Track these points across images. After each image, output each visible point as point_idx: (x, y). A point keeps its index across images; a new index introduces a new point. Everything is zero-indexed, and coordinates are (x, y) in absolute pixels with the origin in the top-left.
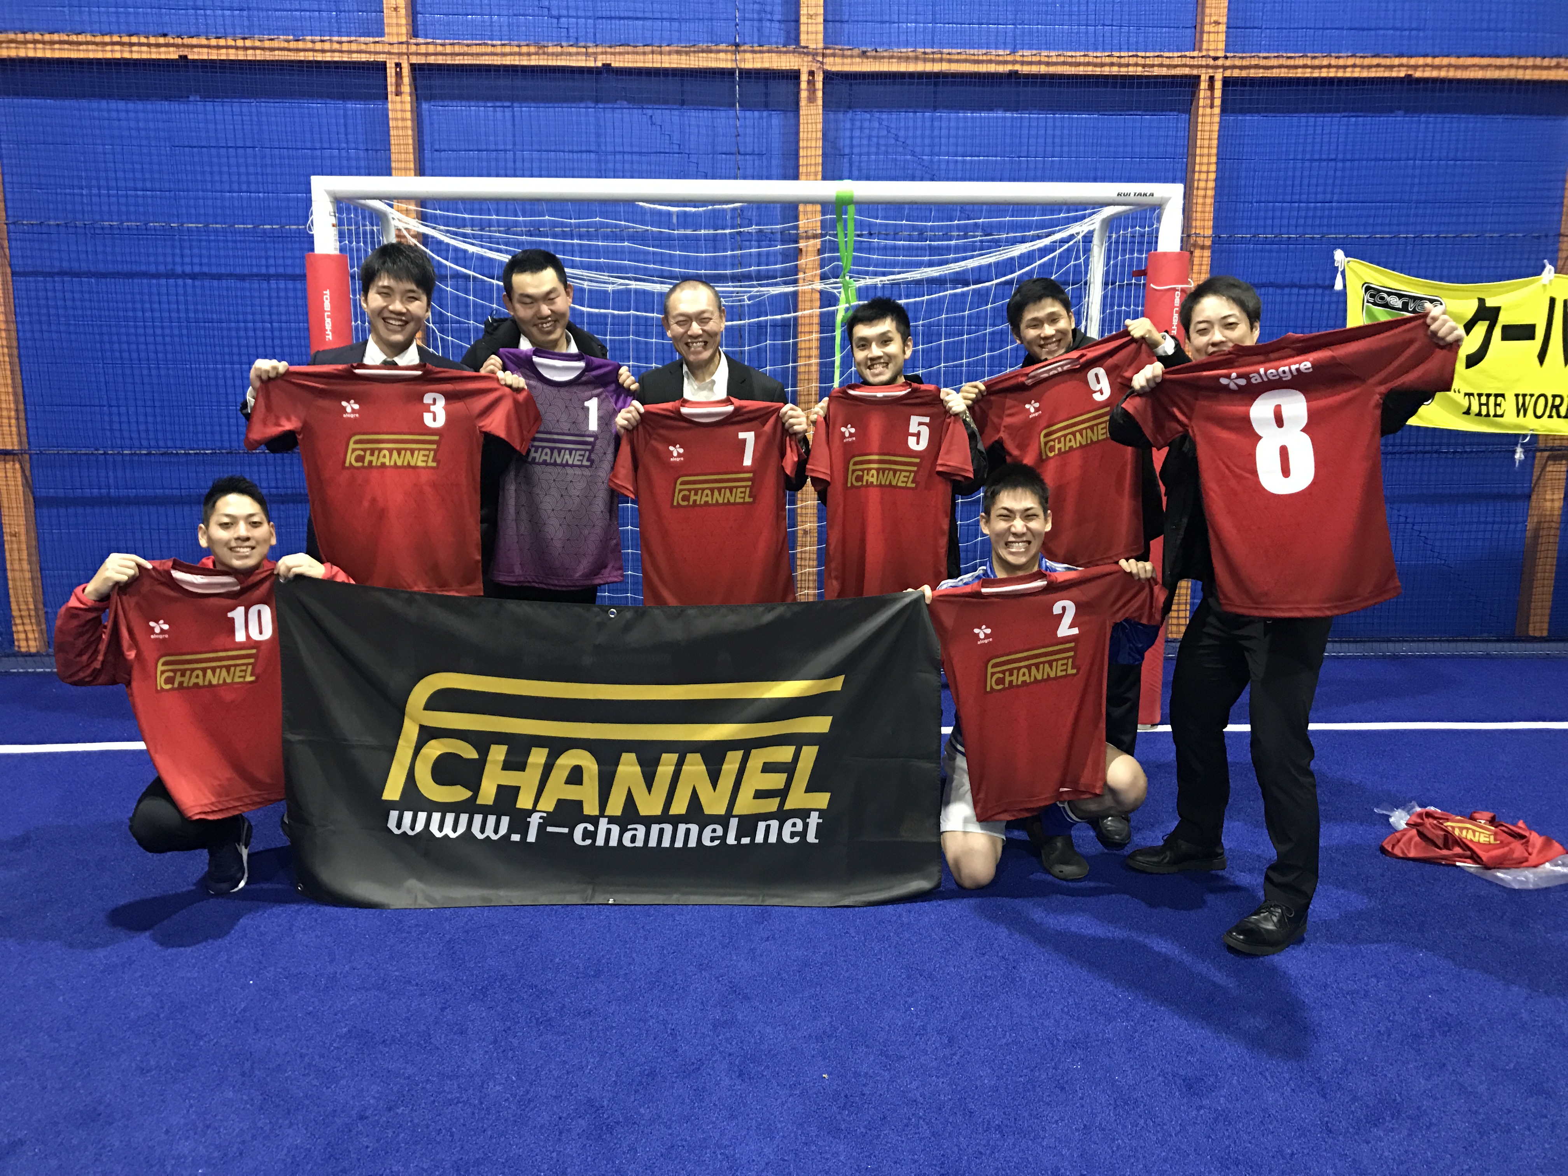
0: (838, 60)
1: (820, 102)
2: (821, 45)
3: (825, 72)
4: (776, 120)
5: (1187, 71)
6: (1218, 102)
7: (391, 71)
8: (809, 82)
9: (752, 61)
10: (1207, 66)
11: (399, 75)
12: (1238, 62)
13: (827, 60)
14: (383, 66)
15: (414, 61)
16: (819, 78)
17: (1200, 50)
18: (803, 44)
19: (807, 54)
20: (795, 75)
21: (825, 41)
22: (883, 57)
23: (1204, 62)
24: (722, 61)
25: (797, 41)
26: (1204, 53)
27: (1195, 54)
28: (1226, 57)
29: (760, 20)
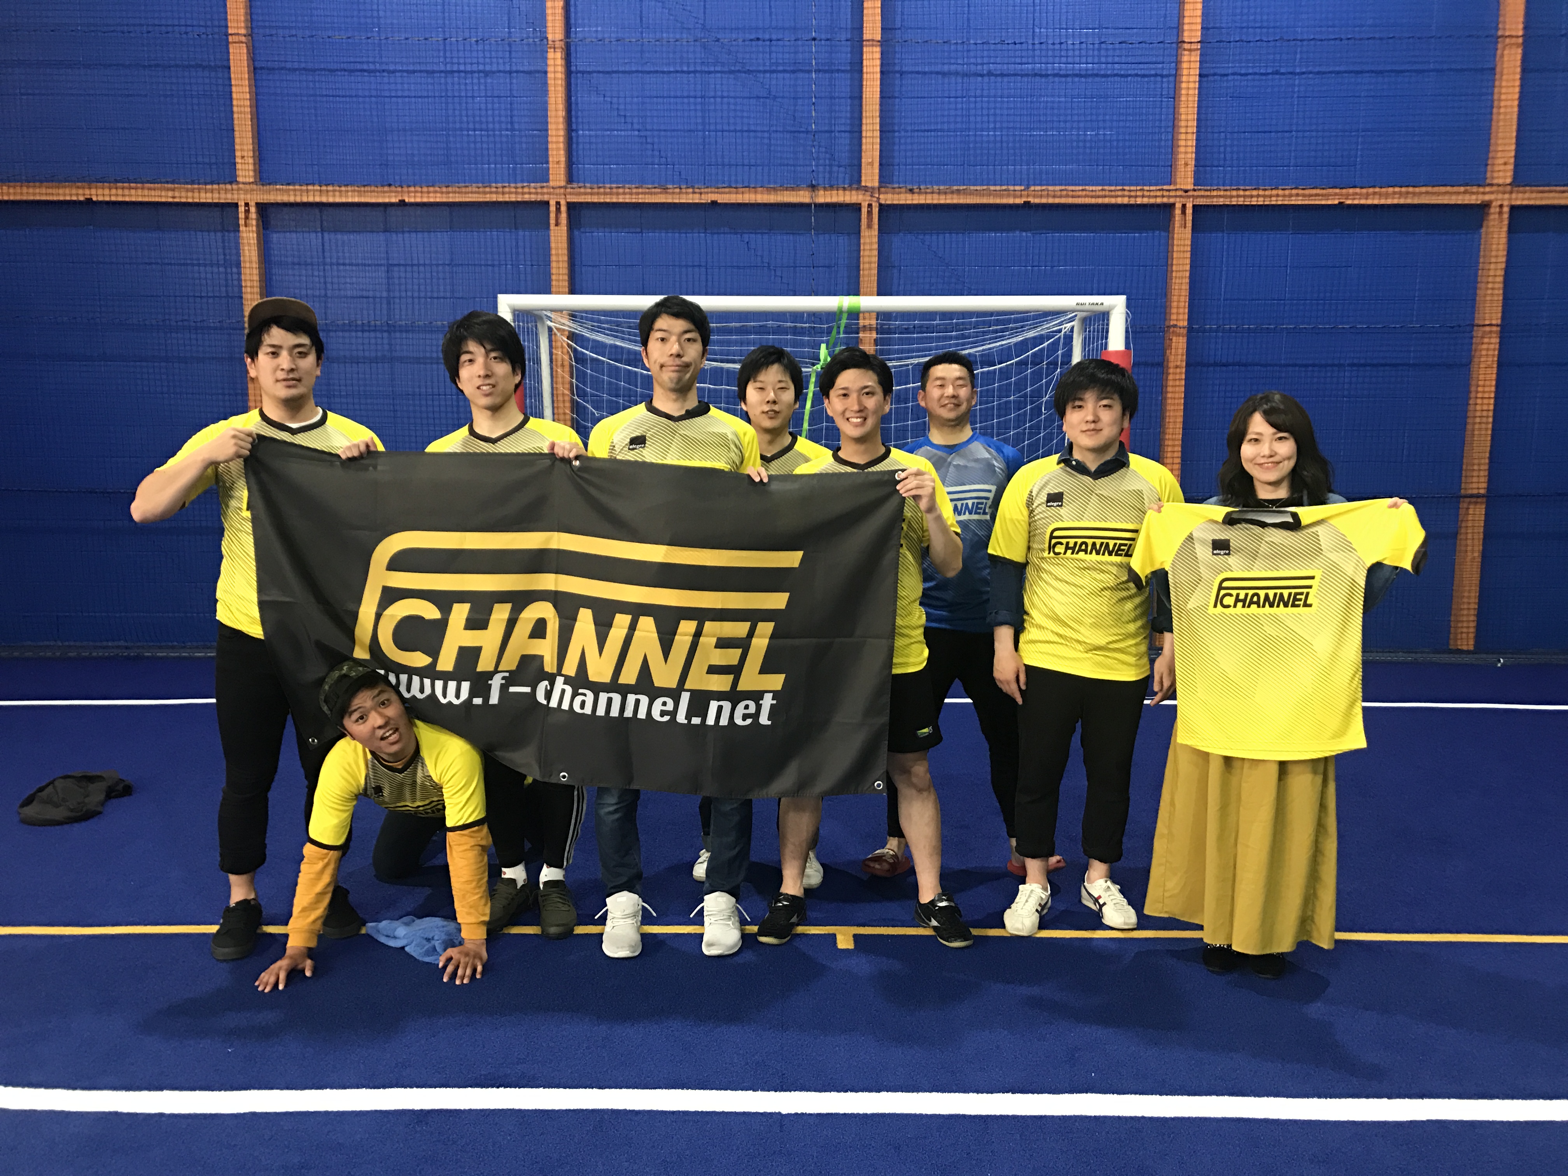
0: (890, 196)
1: (876, 227)
2: (876, 184)
3: (881, 205)
4: (843, 241)
5: (1165, 200)
6: (1189, 224)
7: (553, 208)
8: (868, 212)
9: (824, 197)
10: (1181, 196)
11: (558, 210)
12: (1202, 193)
13: (881, 196)
14: (547, 203)
15: (569, 200)
16: (876, 210)
17: (1175, 184)
18: (863, 184)
19: (866, 191)
20: (857, 207)
21: (880, 182)
22: (926, 193)
23: (1179, 193)
24: (802, 197)
25: (860, 181)
26: (1178, 187)
27: (1172, 187)
28: (1194, 190)
29: (831, 165)
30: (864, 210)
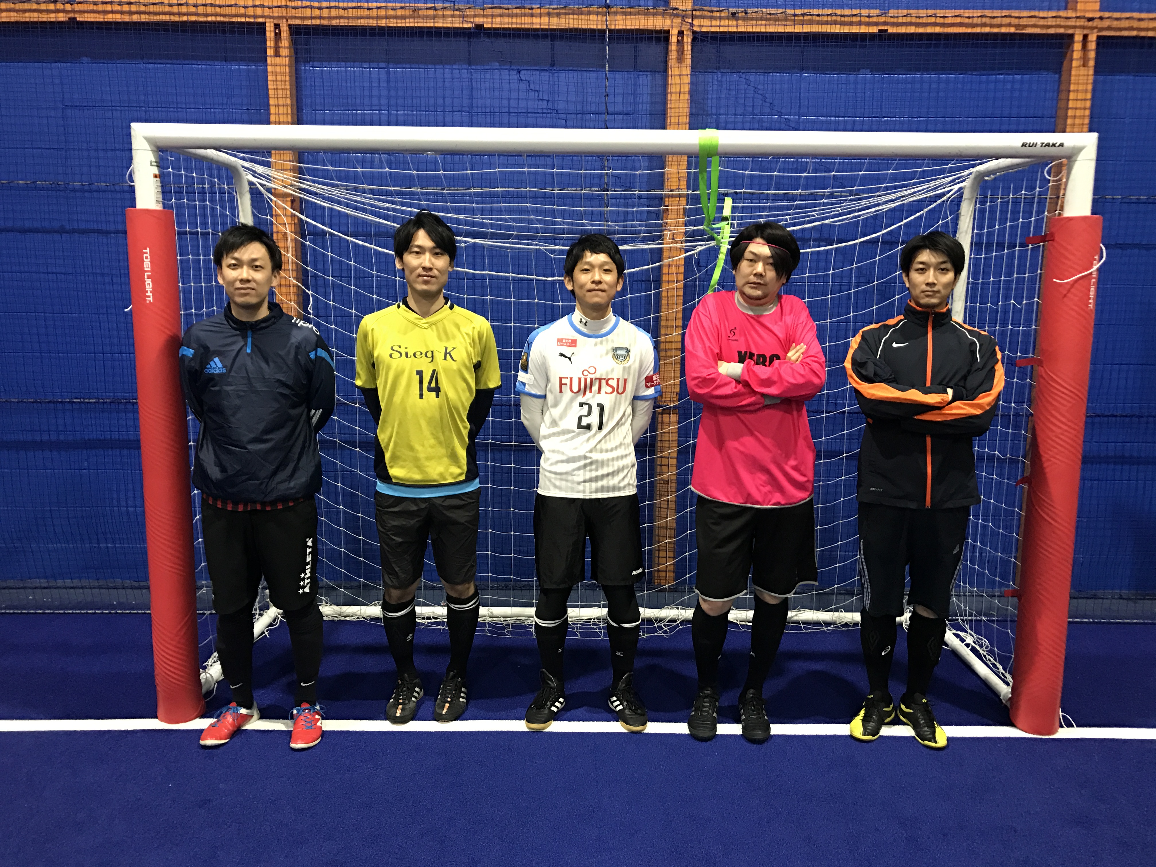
0: (706, 22)
1: (688, 62)
2: (689, 6)
3: (694, 32)
4: (645, 80)
5: (1062, 31)
6: (1091, 63)
7: (270, 34)
8: (678, 41)
9: (622, 22)
10: (1082, 26)
11: (278, 36)
12: (1111, 22)
13: (696, 22)
14: (262, 27)
15: (291, 24)
16: (688, 39)
17: (1075, 10)
18: (672, 5)
19: (677, 16)
20: (664, 37)
21: (694, 3)
22: (752, 19)
23: (1080, 22)
24: (593, 22)
25: (667, 2)
26: (1078, 13)
27: (1070, 14)
28: (1101, 18)
30: (674, 39)
